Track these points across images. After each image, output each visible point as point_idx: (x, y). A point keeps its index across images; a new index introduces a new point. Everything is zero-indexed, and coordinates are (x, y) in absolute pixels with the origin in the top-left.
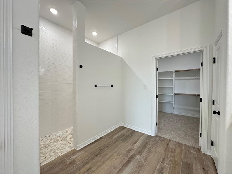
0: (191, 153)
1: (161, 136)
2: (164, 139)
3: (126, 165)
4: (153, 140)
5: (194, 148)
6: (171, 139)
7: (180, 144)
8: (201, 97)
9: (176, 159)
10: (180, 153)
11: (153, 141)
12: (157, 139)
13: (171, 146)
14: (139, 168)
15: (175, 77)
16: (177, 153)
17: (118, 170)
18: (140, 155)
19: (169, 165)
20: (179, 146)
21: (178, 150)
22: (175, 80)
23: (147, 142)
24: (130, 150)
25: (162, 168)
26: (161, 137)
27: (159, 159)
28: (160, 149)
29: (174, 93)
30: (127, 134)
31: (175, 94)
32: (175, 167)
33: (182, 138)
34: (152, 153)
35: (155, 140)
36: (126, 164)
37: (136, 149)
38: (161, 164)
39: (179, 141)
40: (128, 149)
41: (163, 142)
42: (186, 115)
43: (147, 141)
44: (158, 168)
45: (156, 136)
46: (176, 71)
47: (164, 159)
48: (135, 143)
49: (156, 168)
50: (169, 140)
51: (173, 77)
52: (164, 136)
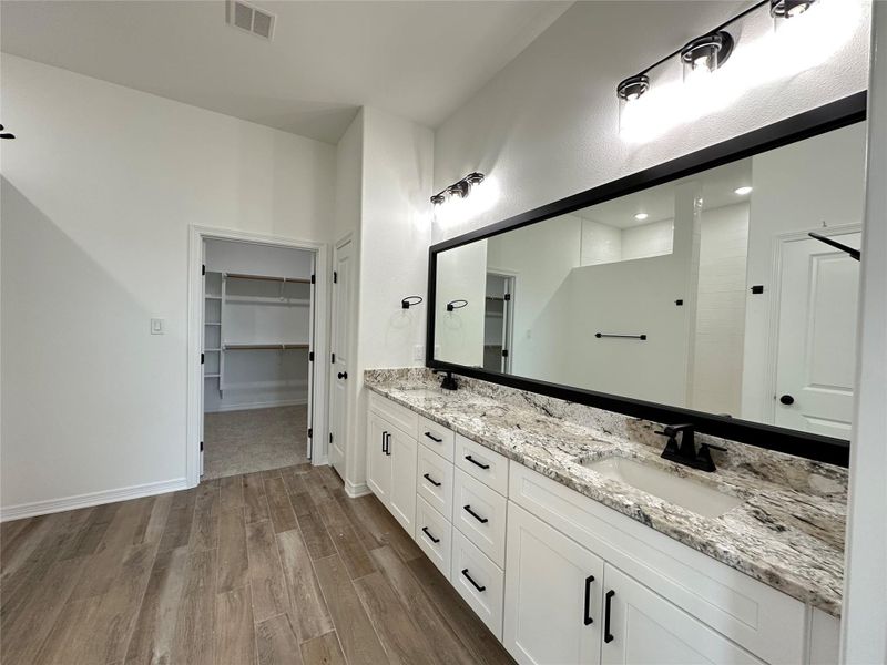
0: (298, 476)
1: (216, 477)
2: (230, 480)
3: (157, 587)
4: (198, 496)
5: (299, 466)
6: (247, 472)
7: (271, 473)
8: (311, 351)
9: (277, 499)
10: (280, 486)
11: (203, 498)
12: (210, 487)
13: (253, 484)
14: (201, 566)
15: (227, 293)
16: (273, 491)
17: (137, 616)
18: (186, 544)
19: (268, 517)
20: (271, 476)
21: (273, 484)
22: (227, 302)
23: (185, 509)
24: (138, 557)
25: (258, 529)
26: (220, 479)
27: (243, 522)
28: (233, 503)
29: (222, 345)
30: (75, 531)
31: (229, 348)
32: (282, 513)
33: (269, 459)
34: (216, 522)
35: (206, 494)
36: (154, 586)
37: (158, 545)
38: (251, 526)
39: (266, 467)
40: (125, 559)
41: (231, 487)
43: (182, 506)
44: (249, 534)
45: (203, 483)
46: (229, 276)
47: (253, 515)
48: (141, 531)
49: (245, 537)
50: (244, 476)
51: (220, 294)
52: (227, 474)
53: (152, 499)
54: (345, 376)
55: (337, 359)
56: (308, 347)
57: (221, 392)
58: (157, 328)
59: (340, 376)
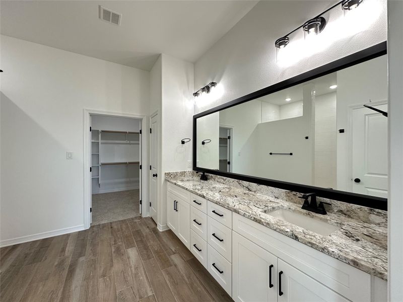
0: (136, 222)
1: (98, 224)
2: (104, 226)
4: (90, 233)
5: (136, 218)
6: (112, 221)
7: (123, 221)
8: (140, 164)
9: (126, 233)
10: (127, 227)
11: (92, 234)
12: (95, 229)
13: (115, 227)
14: (92, 266)
15: (101, 139)
16: (124, 230)
18: (84, 255)
19: (122, 242)
20: (123, 223)
21: (124, 226)
22: (102, 143)
23: (84, 239)
24: (62, 263)
25: (117, 248)
26: (99, 225)
27: (110, 244)
28: (106, 236)
29: (100, 163)
30: (33, 251)
31: (103, 164)
32: (128, 239)
33: (122, 215)
34: (98, 245)
35: (93, 232)
36: (70, 276)
37: (71, 256)
38: (115, 246)
39: (121, 218)
40: (56, 263)
41: (105, 228)
42: (116, 190)
43: (82, 238)
44: (113, 250)
45: (92, 227)
46: (102, 131)
47: (115, 241)
48: (63, 250)
49: (112, 252)
50: (111, 223)
51: (98, 139)
52: (103, 222)
53: (68, 235)
54: (156, 175)
55: (152, 168)
56: (139, 163)
57: (99, 185)
58: (69, 156)
59: (154, 175)
